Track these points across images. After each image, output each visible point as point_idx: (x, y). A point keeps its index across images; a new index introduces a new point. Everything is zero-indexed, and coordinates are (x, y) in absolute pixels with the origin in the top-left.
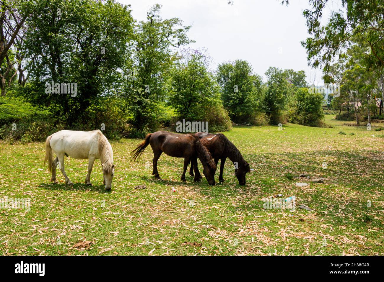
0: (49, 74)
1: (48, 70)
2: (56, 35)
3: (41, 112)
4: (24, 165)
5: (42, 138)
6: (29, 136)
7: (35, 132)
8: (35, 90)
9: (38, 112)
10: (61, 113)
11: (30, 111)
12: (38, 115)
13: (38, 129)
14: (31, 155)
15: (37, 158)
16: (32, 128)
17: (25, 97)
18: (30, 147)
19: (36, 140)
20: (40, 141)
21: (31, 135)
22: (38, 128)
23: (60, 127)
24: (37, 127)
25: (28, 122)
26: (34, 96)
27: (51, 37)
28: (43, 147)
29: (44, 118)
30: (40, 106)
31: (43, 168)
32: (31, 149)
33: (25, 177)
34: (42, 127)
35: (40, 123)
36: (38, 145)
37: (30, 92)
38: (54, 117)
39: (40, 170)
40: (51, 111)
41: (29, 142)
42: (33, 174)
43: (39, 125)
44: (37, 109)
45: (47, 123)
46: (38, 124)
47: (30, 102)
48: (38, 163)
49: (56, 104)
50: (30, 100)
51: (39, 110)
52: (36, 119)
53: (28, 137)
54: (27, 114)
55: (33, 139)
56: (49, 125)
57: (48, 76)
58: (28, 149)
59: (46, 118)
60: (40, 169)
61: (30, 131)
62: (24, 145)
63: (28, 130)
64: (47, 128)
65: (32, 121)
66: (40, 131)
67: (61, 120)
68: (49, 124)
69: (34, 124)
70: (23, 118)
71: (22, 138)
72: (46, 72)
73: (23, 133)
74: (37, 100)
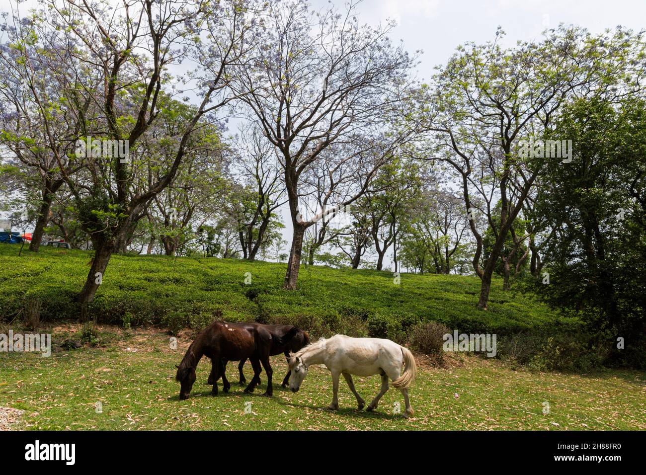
0: (580, 256)
1: (577, 250)
2: (588, 191)
3: (568, 319)
4: (528, 409)
5: (566, 366)
6: (542, 360)
7: (553, 355)
9: (561, 319)
10: (604, 325)
11: (548, 316)
12: (562, 325)
13: (559, 349)
14: (543, 393)
16: (548, 347)
17: (538, 293)
18: (543, 379)
19: (554, 368)
20: (562, 372)
21: (545, 358)
22: (558, 347)
23: (601, 350)
24: (556, 346)
25: (542, 336)
26: (553, 292)
27: (580, 195)
28: (565, 383)
29: (571, 331)
30: (564, 309)
31: (559, 423)
32: (544, 383)
34: (565, 347)
35: (561, 340)
36: (557, 379)
38: (590, 330)
39: (555, 425)
40: (584, 320)
41: (543, 370)
43: (560, 343)
44: (559, 314)
45: (575, 342)
46: (558, 342)
47: (546, 301)
49: (593, 307)
50: (546, 298)
51: (562, 315)
52: (555, 330)
53: (540, 361)
54: (543, 322)
55: (548, 366)
56: (579, 344)
57: (578, 259)
58: (539, 383)
59: (575, 331)
61: (543, 351)
62: (534, 375)
63: (541, 350)
64: (574, 349)
65: (549, 335)
66: (562, 353)
67: (603, 338)
68: (579, 342)
69: (550, 339)
70: (535, 327)
71: (531, 361)
72: (574, 253)
73: (533, 354)
74: (558, 298)
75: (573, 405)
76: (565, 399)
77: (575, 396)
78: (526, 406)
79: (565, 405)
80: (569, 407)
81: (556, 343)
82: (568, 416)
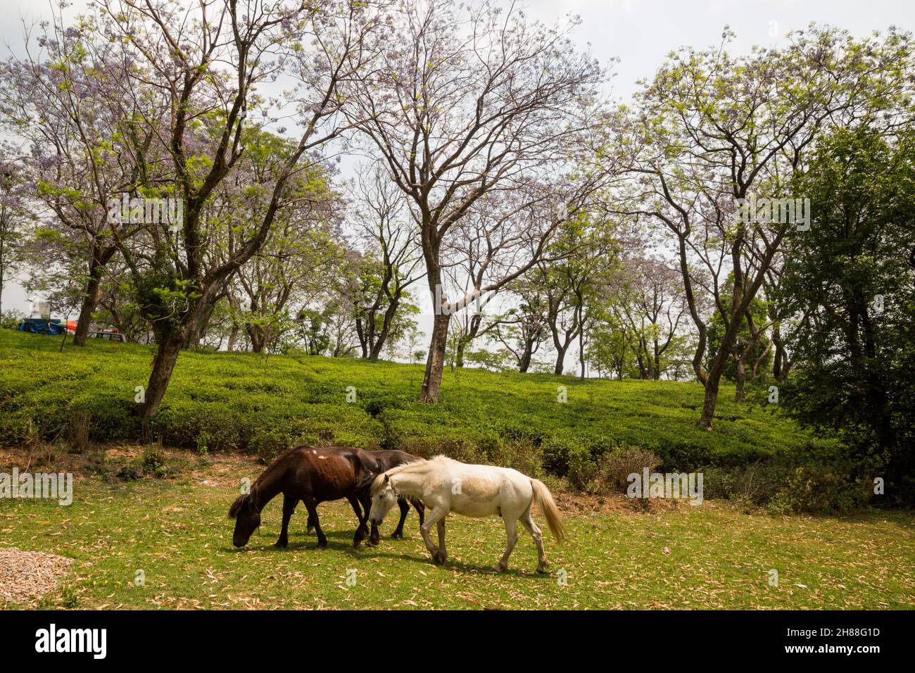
0: (842, 352)
1: (838, 343)
2: (853, 260)
3: (823, 441)
4: (765, 566)
5: (819, 506)
6: (787, 500)
7: (802, 492)
8: (806, 390)
9: (815, 441)
10: (872, 448)
11: (797, 437)
12: (814, 449)
13: (810, 484)
14: (786, 545)
15: (798, 556)
16: (795, 481)
18: (787, 524)
19: (802, 510)
20: (813, 515)
21: (791, 496)
22: (810, 481)
24: (807, 479)
25: (787, 465)
26: (804, 404)
27: (842, 265)
28: (817, 530)
29: (827, 459)
30: (818, 428)
31: (806, 584)
32: (788, 531)
33: (763, 595)
34: (819, 481)
35: (814, 470)
36: (806, 524)
37: (795, 394)
38: (853, 456)
39: (801, 588)
40: (846, 442)
41: (787, 513)
42: (780, 594)
43: (812, 475)
44: (812, 434)
45: (833, 473)
46: (809, 473)
47: (794, 417)
48: (799, 568)
49: (857, 424)
50: (794, 412)
51: (816, 436)
52: (806, 457)
53: (784, 501)
54: (789, 446)
55: (795, 507)
56: (838, 476)
57: (839, 356)
58: (781, 531)
59: (833, 459)
60: (800, 586)
61: (789, 487)
62: (774, 520)
63: (786, 485)
64: (831, 483)
65: (797, 464)
66: (815, 488)
67: (870, 466)
68: (838, 474)
69: (799, 470)
70: (778, 453)
71: (771, 501)
72: (833, 347)
73: (774, 491)
74: (811, 412)
75: (827, 560)
76: (816, 552)
77: (830, 547)
78: (763, 562)
79: (815, 561)
80: (821, 562)
81: (807, 476)
82: (820, 575)
